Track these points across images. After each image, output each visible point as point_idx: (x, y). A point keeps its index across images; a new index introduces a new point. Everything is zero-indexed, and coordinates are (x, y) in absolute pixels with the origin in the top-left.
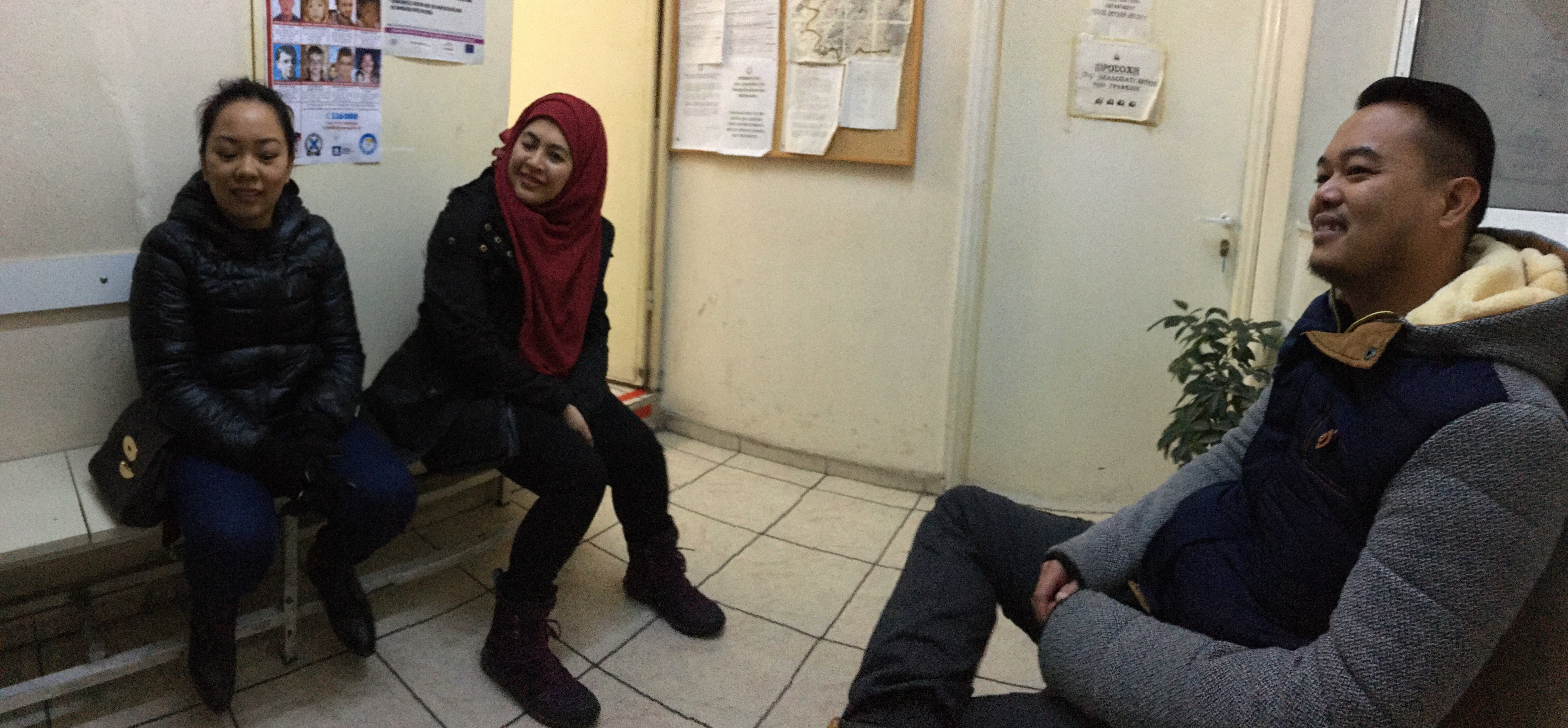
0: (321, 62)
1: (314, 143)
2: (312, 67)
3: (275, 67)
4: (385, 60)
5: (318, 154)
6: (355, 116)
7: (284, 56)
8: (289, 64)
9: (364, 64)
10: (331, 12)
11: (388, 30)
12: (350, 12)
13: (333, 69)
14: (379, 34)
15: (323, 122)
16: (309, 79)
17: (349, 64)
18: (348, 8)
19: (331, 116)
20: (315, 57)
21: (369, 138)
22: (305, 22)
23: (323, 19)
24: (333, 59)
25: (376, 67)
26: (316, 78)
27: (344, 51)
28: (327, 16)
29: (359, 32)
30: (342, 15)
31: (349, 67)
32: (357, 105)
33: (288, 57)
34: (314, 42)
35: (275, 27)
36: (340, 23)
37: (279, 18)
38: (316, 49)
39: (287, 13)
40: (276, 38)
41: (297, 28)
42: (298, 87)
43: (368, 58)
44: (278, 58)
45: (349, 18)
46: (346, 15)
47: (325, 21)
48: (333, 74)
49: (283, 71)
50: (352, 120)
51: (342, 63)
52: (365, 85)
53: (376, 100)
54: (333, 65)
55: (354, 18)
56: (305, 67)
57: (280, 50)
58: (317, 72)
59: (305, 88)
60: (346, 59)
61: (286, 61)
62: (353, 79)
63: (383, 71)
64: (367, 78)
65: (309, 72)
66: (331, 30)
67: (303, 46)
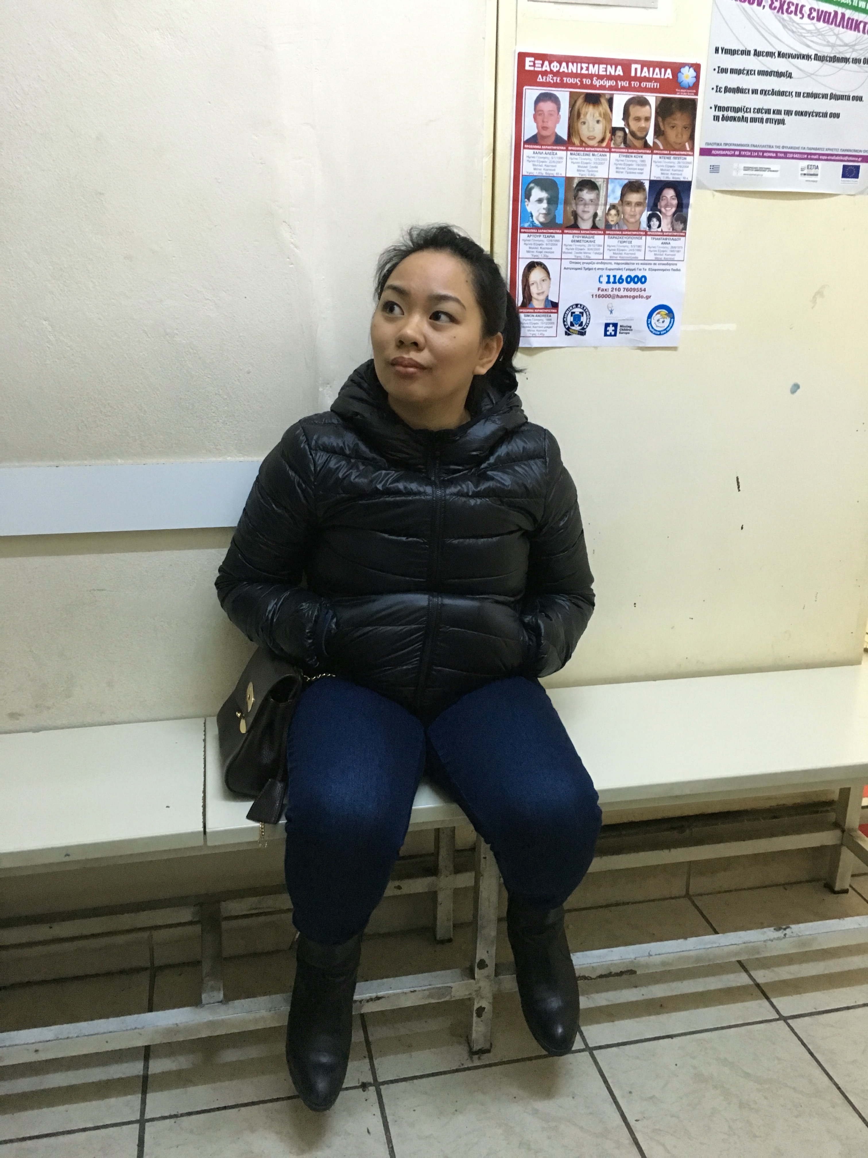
0: (595, 202)
1: (577, 318)
2: (580, 209)
3: (524, 209)
4: (695, 195)
5: (582, 333)
6: (642, 280)
7: (537, 193)
8: (545, 205)
9: (663, 203)
10: (614, 130)
11: (704, 152)
12: (646, 130)
13: (613, 212)
14: (689, 159)
15: (593, 287)
16: (575, 226)
17: (638, 204)
18: (643, 124)
19: (604, 279)
20: (587, 195)
21: (664, 312)
22: (573, 145)
23: (603, 140)
24: (614, 198)
25: (682, 206)
26: (585, 225)
27: (633, 186)
28: (608, 135)
29: (656, 157)
30: (633, 134)
31: (638, 209)
32: (645, 262)
33: (544, 195)
34: (587, 175)
35: (527, 153)
36: (627, 145)
37: (534, 141)
38: (589, 184)
39: (544, 133)
40: (527, 169)
41: (562, 154)
42: (558, 237)
43: (669, 193)
44: (528, 196)
45: (644, 138)
46: (639, 134)
47: (604, 144)
48: (613, 219)
49: (535, 215)
50: (639, 285)
51: (629, 204)
52: (663, 234)
53: (678, 256)
54: (613, 207)
55: (650, 139)
56: (569, 209)
57: (532, 185)
58: (588, 216)
59: (568, 238)
60: (634, 197)
61: (540, 201)
62: (644, 225)
63: (691, 213)
64: (666, 225)
65: (575, 215)
66: (614, 156)
67: (569, 180)
